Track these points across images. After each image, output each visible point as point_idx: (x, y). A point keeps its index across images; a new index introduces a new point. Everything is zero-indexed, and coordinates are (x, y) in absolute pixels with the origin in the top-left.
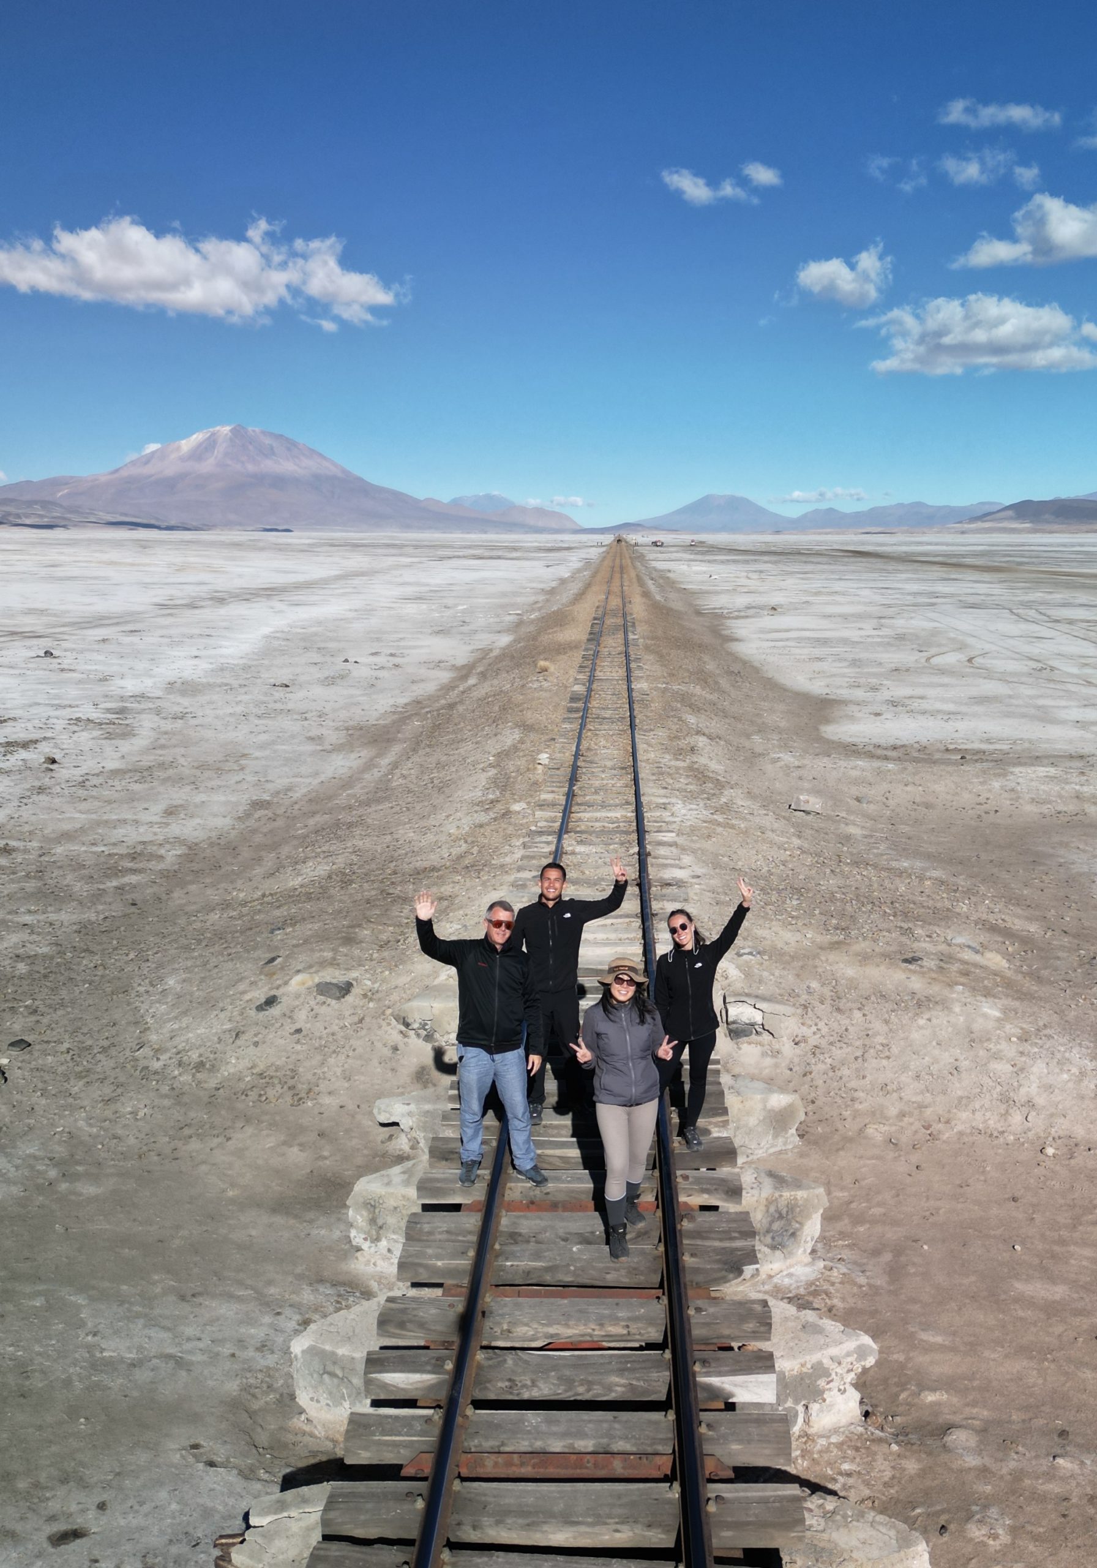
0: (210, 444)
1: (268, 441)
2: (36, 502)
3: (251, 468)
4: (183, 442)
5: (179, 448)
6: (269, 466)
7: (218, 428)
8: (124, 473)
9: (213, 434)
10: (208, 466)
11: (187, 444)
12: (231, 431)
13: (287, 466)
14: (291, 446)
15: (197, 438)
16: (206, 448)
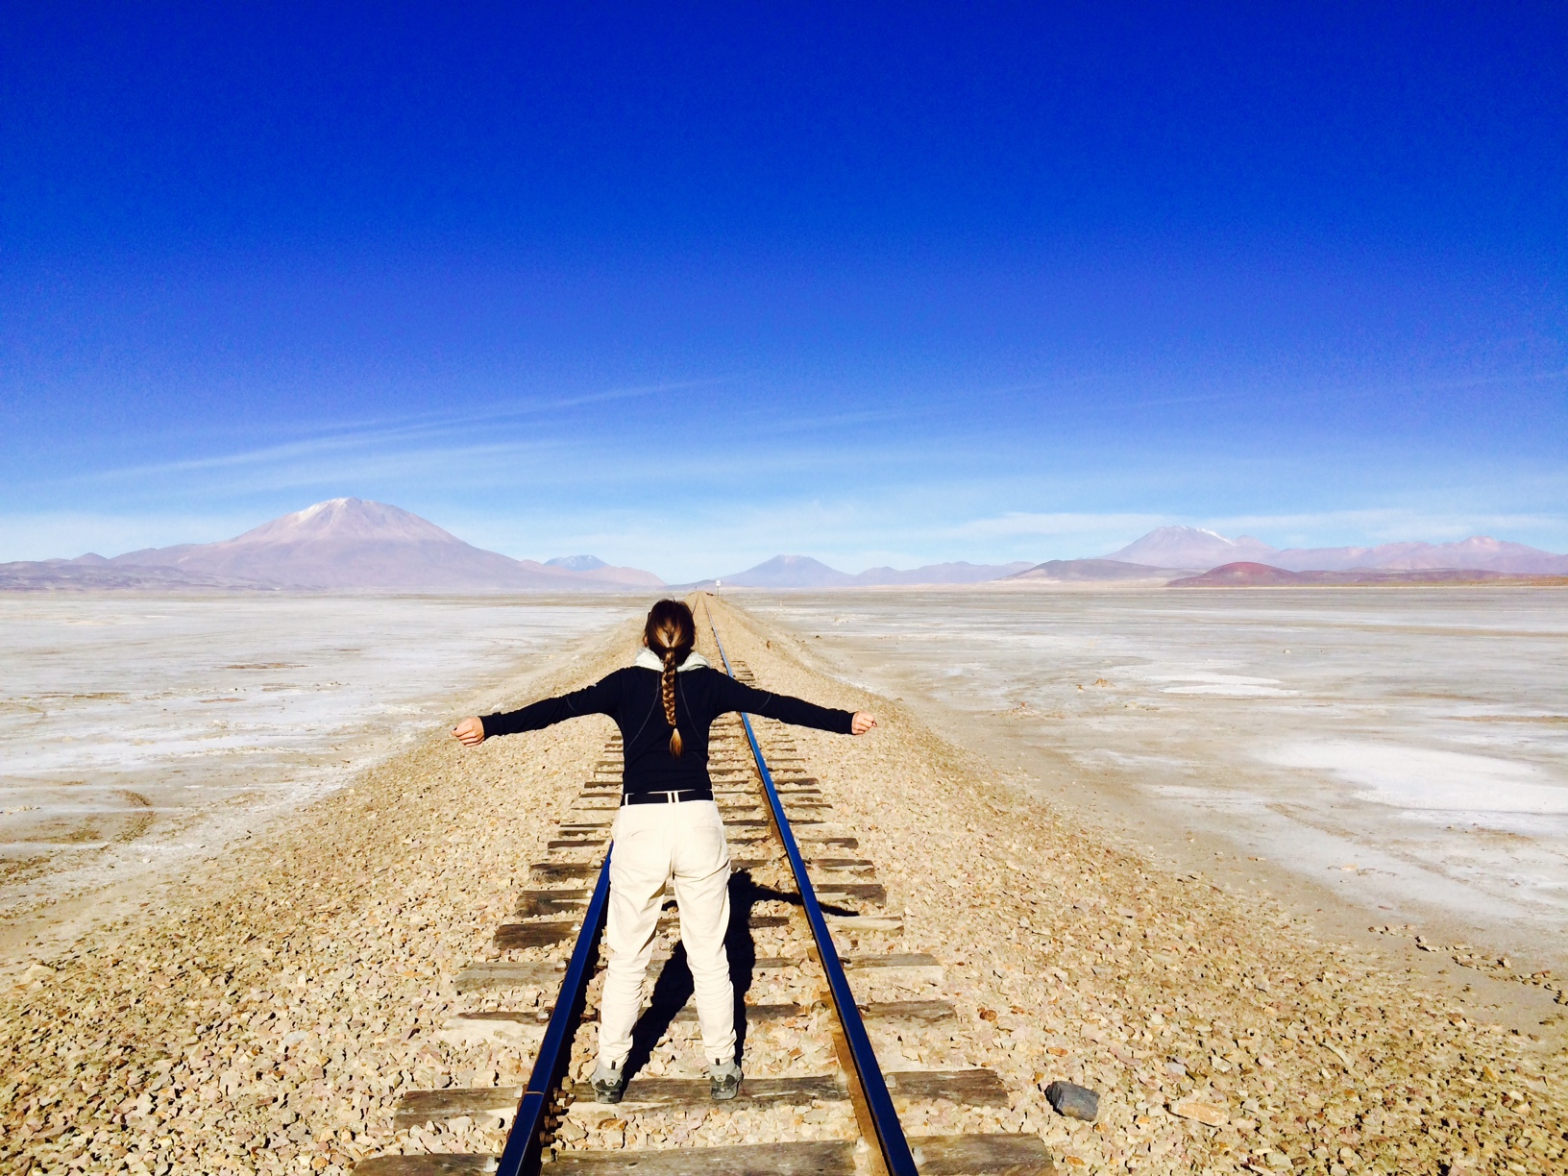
0: (325, 516)
1: (380, 511)
2: (156, 568)
3: (363, 535)
4: (301, 513)
5: (296, 519)
6: (380, 533)
7: (334, 501)
8: (243, 541)
9: (330, 505)
10: (324, 534)
11: (304, 515)
12: (346, 503)
13: (397, 533)
14: (401, 515)
15: (315, 509)
16: (322, 518)
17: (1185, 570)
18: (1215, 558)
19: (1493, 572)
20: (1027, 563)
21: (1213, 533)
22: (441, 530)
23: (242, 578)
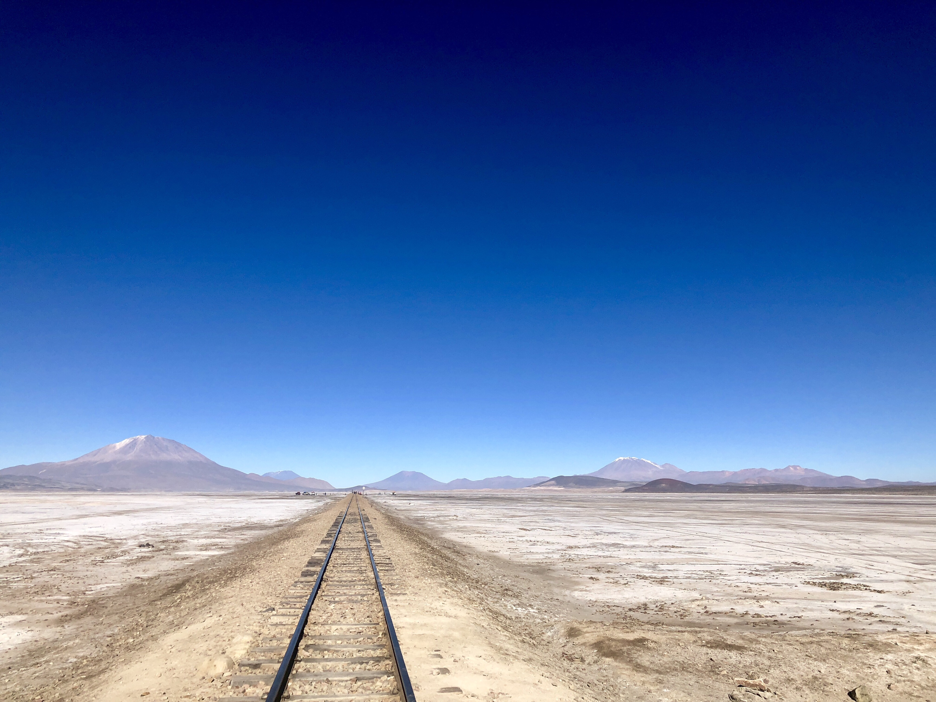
0: (133, 444)
1: (165, 444)
2: (25, 477)
3: (154, 457)
4: (117, 444)
5: (115, 447)
6: (164, 456)
7: (138, 437)
8: (81, 461)
9: (135, 440)
10: (130, 457)
11: (119, 445)
12: (145, 438)
13: (174, 456)
14: (178, 446)
15: (126, 441)
16: (130, 447)
17: (635, 483)
18: (651, 476)
19: (801, 486)
20: (545, 477)
21: (649, 462)
22: (201, 456)
23: (78, 483)
